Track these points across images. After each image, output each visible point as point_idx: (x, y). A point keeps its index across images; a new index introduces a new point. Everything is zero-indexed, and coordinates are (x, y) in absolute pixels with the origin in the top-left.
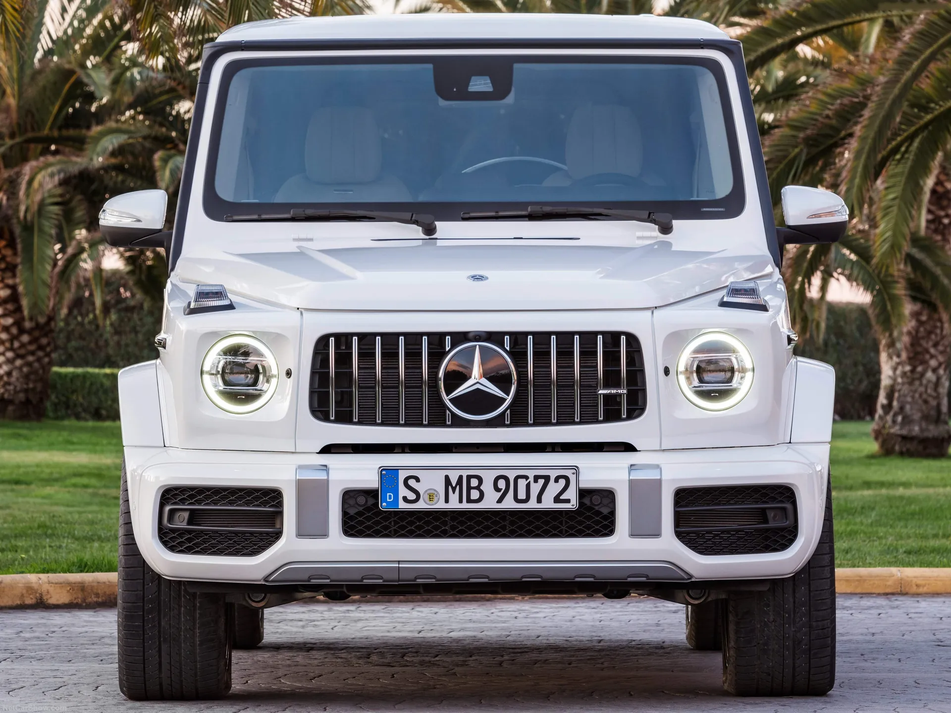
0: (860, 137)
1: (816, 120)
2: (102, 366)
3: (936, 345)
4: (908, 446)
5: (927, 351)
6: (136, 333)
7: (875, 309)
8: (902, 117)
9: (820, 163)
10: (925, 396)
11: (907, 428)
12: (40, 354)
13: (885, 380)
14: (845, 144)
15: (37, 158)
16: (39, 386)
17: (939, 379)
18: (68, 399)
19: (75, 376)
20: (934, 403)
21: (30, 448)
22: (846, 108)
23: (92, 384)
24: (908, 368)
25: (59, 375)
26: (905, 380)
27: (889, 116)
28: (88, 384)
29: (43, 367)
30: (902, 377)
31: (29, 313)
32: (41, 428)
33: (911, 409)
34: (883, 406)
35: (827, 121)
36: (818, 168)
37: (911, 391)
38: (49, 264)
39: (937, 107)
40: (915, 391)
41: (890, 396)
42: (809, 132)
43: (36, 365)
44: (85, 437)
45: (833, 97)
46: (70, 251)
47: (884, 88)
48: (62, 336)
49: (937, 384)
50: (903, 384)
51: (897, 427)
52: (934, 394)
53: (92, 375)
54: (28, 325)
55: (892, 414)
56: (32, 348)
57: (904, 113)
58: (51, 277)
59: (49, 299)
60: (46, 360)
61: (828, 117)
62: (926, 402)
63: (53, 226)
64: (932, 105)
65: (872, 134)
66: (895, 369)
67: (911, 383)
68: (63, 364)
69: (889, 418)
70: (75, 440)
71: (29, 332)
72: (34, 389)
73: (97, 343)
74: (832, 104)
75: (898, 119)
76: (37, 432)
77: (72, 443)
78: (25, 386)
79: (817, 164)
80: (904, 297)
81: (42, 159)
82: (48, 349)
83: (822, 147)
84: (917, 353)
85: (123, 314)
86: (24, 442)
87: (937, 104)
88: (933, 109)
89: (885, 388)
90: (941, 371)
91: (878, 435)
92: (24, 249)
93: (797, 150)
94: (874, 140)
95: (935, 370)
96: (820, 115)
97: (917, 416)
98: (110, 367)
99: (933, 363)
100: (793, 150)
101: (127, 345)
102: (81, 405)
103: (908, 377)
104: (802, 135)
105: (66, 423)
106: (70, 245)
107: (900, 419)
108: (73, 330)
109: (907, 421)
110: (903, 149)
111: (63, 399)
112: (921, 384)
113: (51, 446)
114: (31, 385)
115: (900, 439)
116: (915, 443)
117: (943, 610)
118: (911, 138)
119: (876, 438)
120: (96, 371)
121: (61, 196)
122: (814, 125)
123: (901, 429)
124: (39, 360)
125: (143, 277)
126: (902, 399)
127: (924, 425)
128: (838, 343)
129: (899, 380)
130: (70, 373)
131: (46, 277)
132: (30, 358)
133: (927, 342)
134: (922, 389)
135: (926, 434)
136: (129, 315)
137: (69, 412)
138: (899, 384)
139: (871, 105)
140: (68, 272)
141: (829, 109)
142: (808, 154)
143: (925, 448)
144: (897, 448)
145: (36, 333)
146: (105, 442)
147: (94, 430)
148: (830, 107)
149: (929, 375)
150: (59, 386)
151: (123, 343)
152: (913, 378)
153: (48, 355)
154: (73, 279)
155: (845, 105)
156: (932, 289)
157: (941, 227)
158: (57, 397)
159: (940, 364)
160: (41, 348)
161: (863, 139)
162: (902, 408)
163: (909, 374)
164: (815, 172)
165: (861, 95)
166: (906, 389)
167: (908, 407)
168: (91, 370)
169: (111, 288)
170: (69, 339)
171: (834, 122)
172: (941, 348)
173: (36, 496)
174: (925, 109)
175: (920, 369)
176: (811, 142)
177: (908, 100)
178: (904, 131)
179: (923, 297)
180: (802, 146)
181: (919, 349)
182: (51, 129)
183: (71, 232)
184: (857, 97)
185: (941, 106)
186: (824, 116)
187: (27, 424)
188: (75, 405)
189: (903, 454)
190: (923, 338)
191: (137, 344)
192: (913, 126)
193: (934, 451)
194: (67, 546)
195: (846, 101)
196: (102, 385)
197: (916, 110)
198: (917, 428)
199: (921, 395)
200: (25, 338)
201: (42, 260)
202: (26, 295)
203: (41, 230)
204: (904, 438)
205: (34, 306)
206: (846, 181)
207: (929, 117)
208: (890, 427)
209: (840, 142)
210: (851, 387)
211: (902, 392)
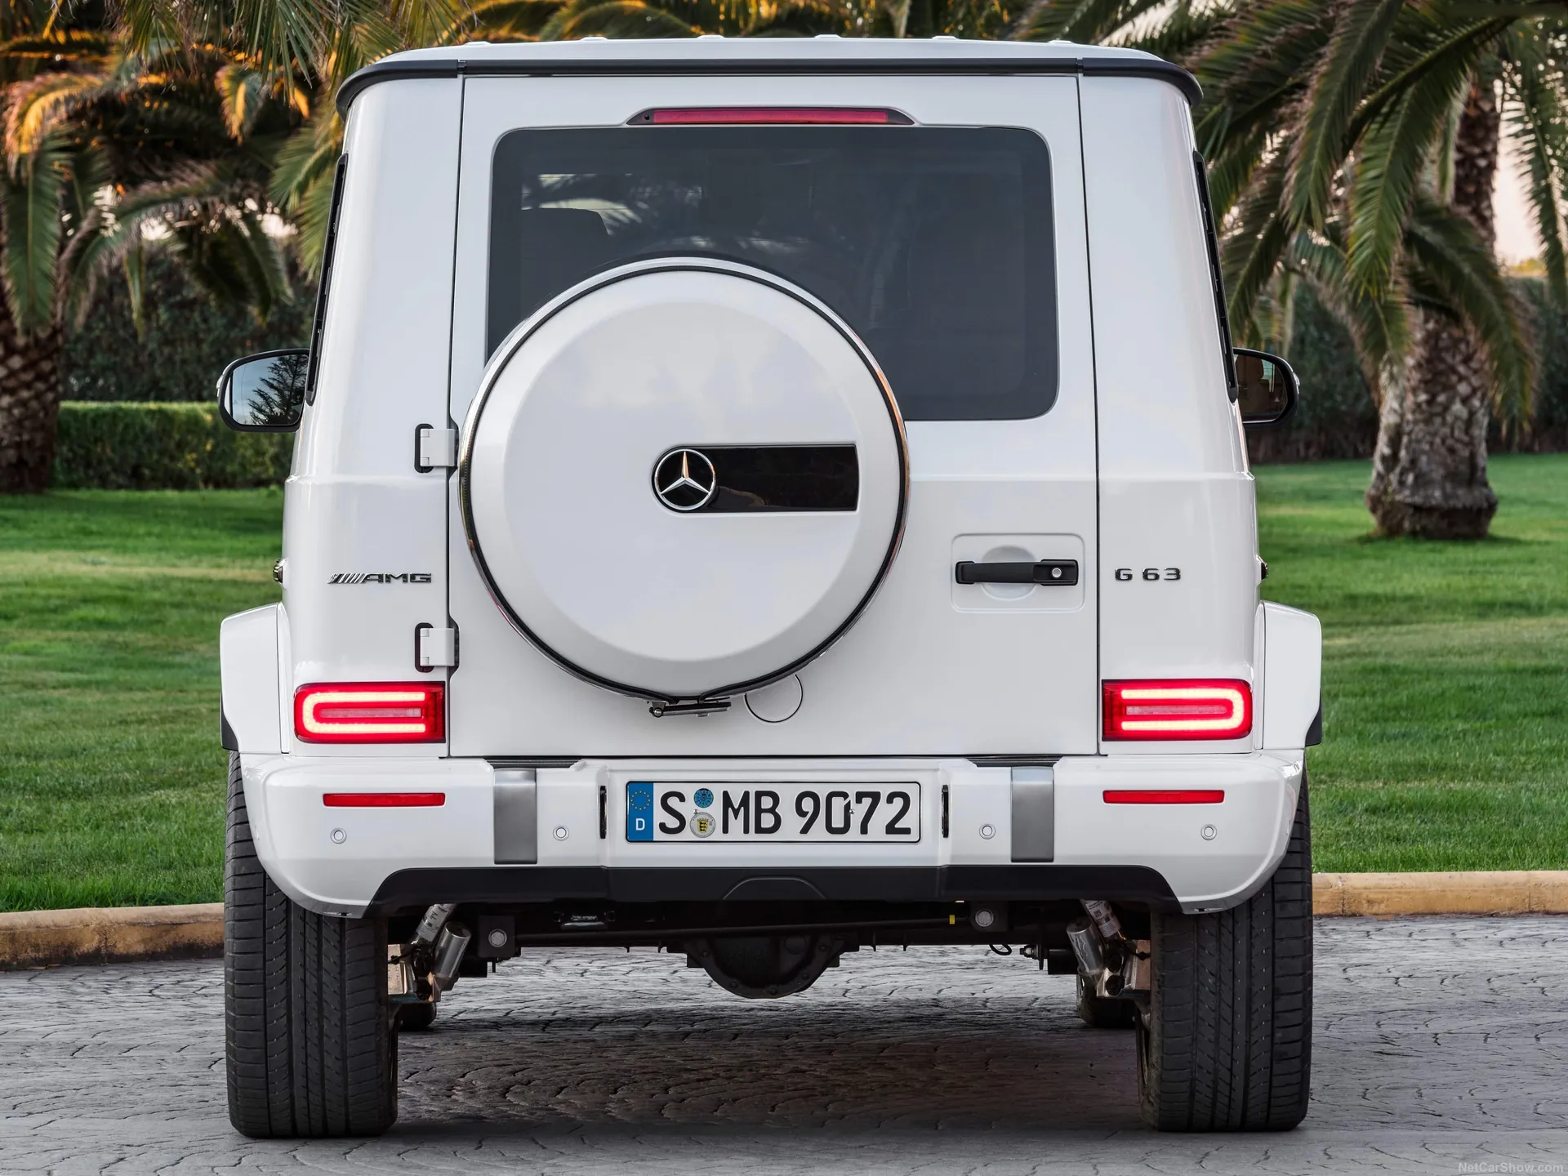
0: (1318, 91)
1: (1247, 60)
2: (144, 398)
3: (1467, 360)
4: (1425, 521)
5: (1453, 370)
6: (199, 342)
7: (1360, 326)
8: (1385, 56)
9: (1254, 129)
10: (1450, 442)
11: (1422, 493)
12: (40, 386)
13: (1387, 418)
14: (1292, 101)
15: (31, 79)
16: (39, 439)
17: (1472, 414)
18: (89, 451)
19: (99, 416)
20: (1466, 453)
21: (20, 545)
22: (1295, 41)
23: (127, 426)
24: (1423, 397)
25: (72, 413)
26: (1418, 416)
27: (1364, 58)
28: (120, 427)
29: (45, 408)
30: (1414, 412)
31: (23, 324)
32: (42, 507)
33: (1429, 463)
34: (1384, 459)
35: (1264, 61)
36: (1251, 136)
37: (1429, 433)
38: (52, 245)
39: (1440, 39)
40: (1435, 434)
41: (1395, 443)
42: (1235, 79)
43: (34, 404)
44: (109, 521)
45: (1274, 23)
46: (85, 226)
47: (1354, 13)
48: (80, 347)
49: (1470, 422)
50: (1416, 422)
51: (1407, 492)
52: (1466, 439)
53: (127, 412)
54: (20, 341)
55: (1398, 470)
56: (27, 377)
57: (1388, 49)
58: (58, 268)
59: (54, 301)
60: (50, 396)
61: (1265, 55)
62: (1452, 451)
63: (58, 184)
64: (1432, 36)
65: (1337, 87)
66: (1402, 399)
67: (1428, 421)
68: (81, 396)
69: (1393, 478)
70: (94, 527)
71: (23, 352)
72: (30, 443)
73: (136, 359)
74: (1272, 35)
75: (1379, 62)
76: (34, 514)
77: (89, 533)
78: (17, 439)
79: (1249, 131)
80: (1405, 307)
81: (39, 79)
82: (53, 379)
83: (1257, 103)
84: (1437, 374)
85: (177, 312)
86: (13, 533)
87: (1439, 34)
88: (1434, 42)
89: (1388, 427)
90: (1476, 403)
91: (1375, 504)
92: (11, 222)
93: (1216, 109)
94: (1341, 96)
95: (1465, 401)
96: (1253, 51)
97: (1437, 474)
98: (158, 399)
99: (1463, 388)
100: (1211, 109)
101: (184, 362)
102: (110, 461)
103: (1422, 412)
104: (1223, 85)
105: (83, 494)
106: (86, 217)
107: (1410, 478)
108: (98, 338)
109: (1422, 481)
110: (1385, 110)
111: (81, 452)
112: (1444, 423)
113: (55, 541)
114: (26, 437)
115: (1411, 511)
116: (1435, 517)
117: (1403, 958)
118: (1400, 88)
119: (1374, 510)
120: (135, 405)
121: (70, 136)
122: (1244, 68)
123: (1413, 495)
124: (38, 396)
125: (204, 261)
126: (1414, 445)
127: (1449, 487)
128: (1321, 339)
129: (1409, 417)
130: (92, 410)
131: (48, 266)
132: (25, 394)
133: (1454, 356)
134: (1446, 430)
135: (1452, 503)
136: (187, 313)
137: (91, 473)
138: (1408, 422)
139: (1335, 40)
140: (84, 258)
141: (1267, 42)
142: (1234, 114)
143: (1451, 525)
144: (1407, 525)
145: (33, 355)
146: (142, 530)
147: (126, 508)
148: (1268, 38)
149: (1457, 407)
150: (73, 432)
151: (177, 358)
152: (1431, 412)
153: (52, 388)
154: (92, 270)
155: (1293, 36)
156: (1453, 289)
157: (1475, 172)
158: (71, 450)
159: (1474, 391)
160: (40, 377)
161: (1322, 95)
162: (1413, 462)
163: (1424, 406)
164: (1246, 142)
165: (1318, 19)
166: (1419, 430)
167: (1424, 459)
168: (124, 405)
169: (159, 271)
170: (91, 353)
171: (1275, 62)
172: (1474, 365)
173: (15, 651)
174: (1423, 44)
175: (1441, 398)
176: (1239, 96)
177: (1394, 30)
178: (1388, 78)
179: (1438, 302)
180: (1225, 102)
181: (1442, 367)
182: (53, 30)
183: (87, 193)
184: (1312, 23)
185: (1447, 37)
186: (1260, 53)
187: (20, 500)
188: (100, 462)
189: (1415, 535)
190: (1447, 349)
191: (199, 360)
192: (1403, 69)
193: (1466, 529)
194: (19, 810)
195: (1293, 29)
196: (143, 428)
197: (1405, 44)
198: (1437, 494)
199: (1443, 441)
200: (16, 362)
201: (42, 239)
202: (18, 292)
203: (39, 192)
204: (1417, 509)
205: (31, 310)
206: (1297, 162)
207: (1427, 55)
208: (1395, 492)
209: (1286, 97)
210: (1343, 408)
211: (1413, 436)
